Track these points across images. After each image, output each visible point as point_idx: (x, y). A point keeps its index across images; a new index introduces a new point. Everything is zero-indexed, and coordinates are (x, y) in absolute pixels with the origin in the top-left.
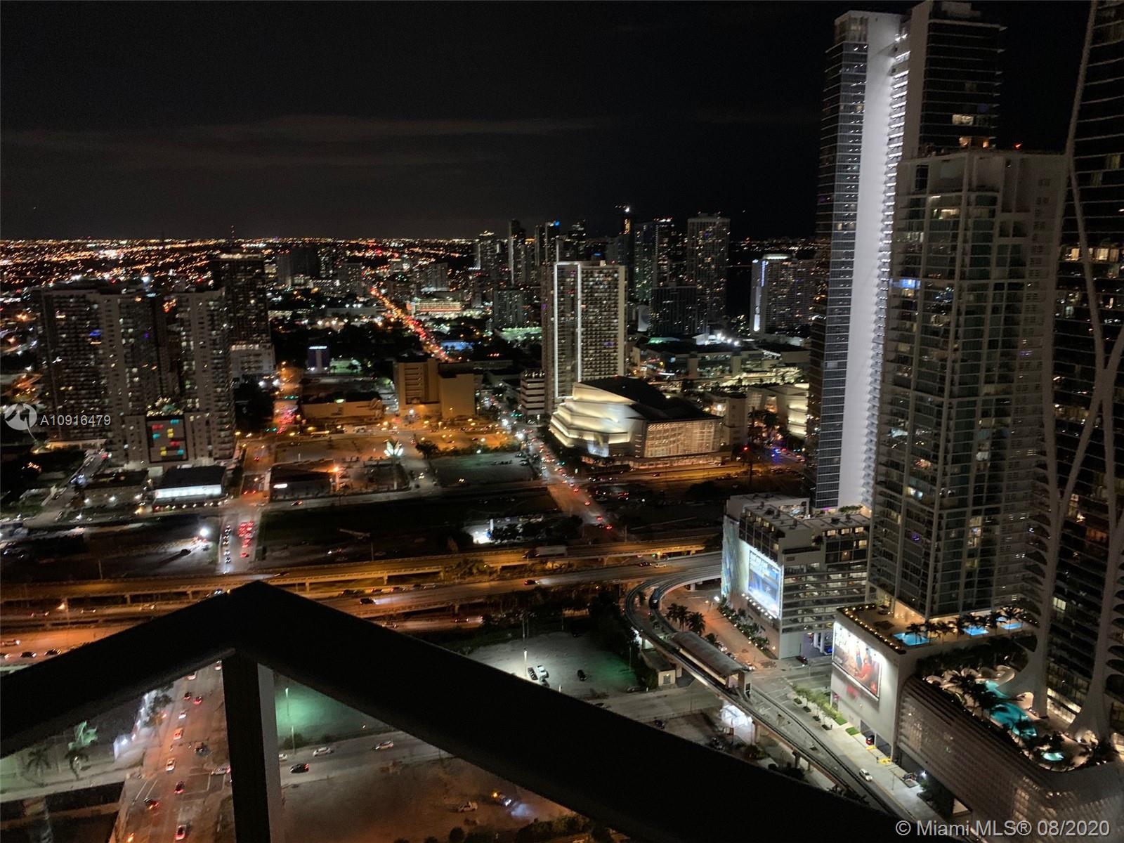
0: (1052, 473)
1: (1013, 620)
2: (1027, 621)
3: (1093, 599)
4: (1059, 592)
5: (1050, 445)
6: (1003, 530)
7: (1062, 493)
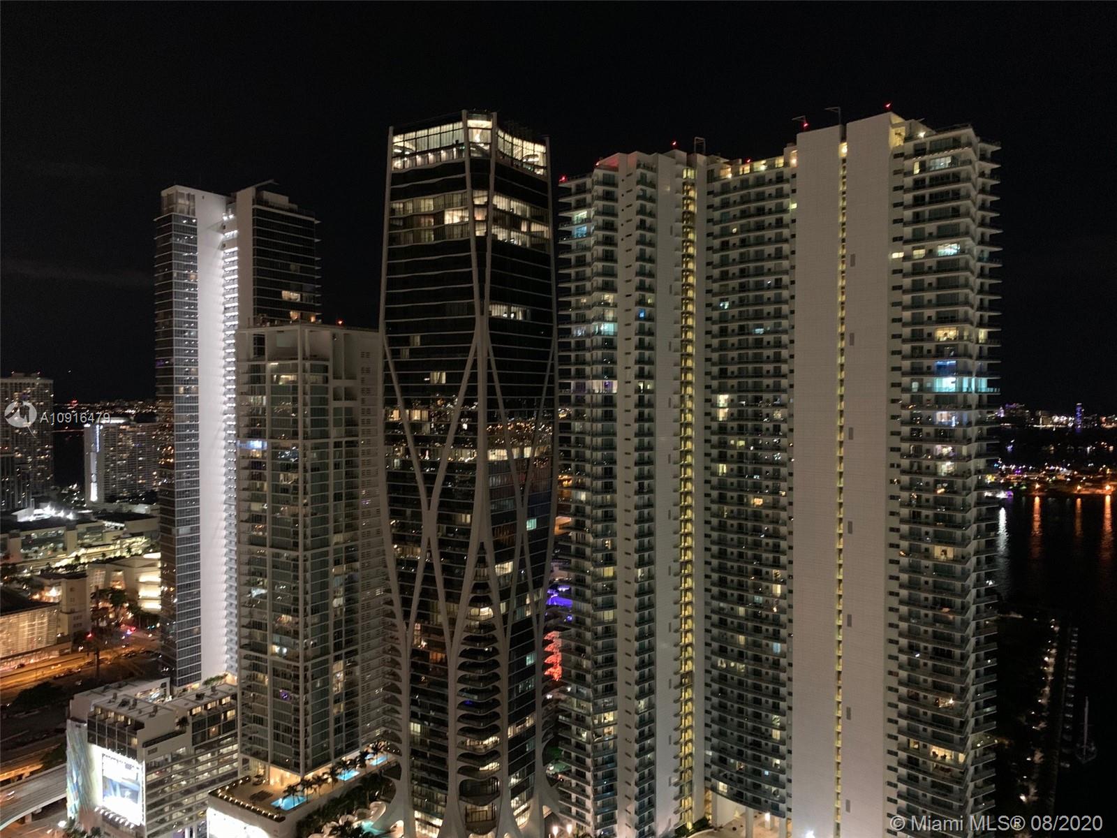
0: (397, 608)
1: (379, 754)
2: (390, 752)
3: (440, 716)
4: (414, 717)
5: (394, 584)
6: (363, 670)
7: (407, 625)
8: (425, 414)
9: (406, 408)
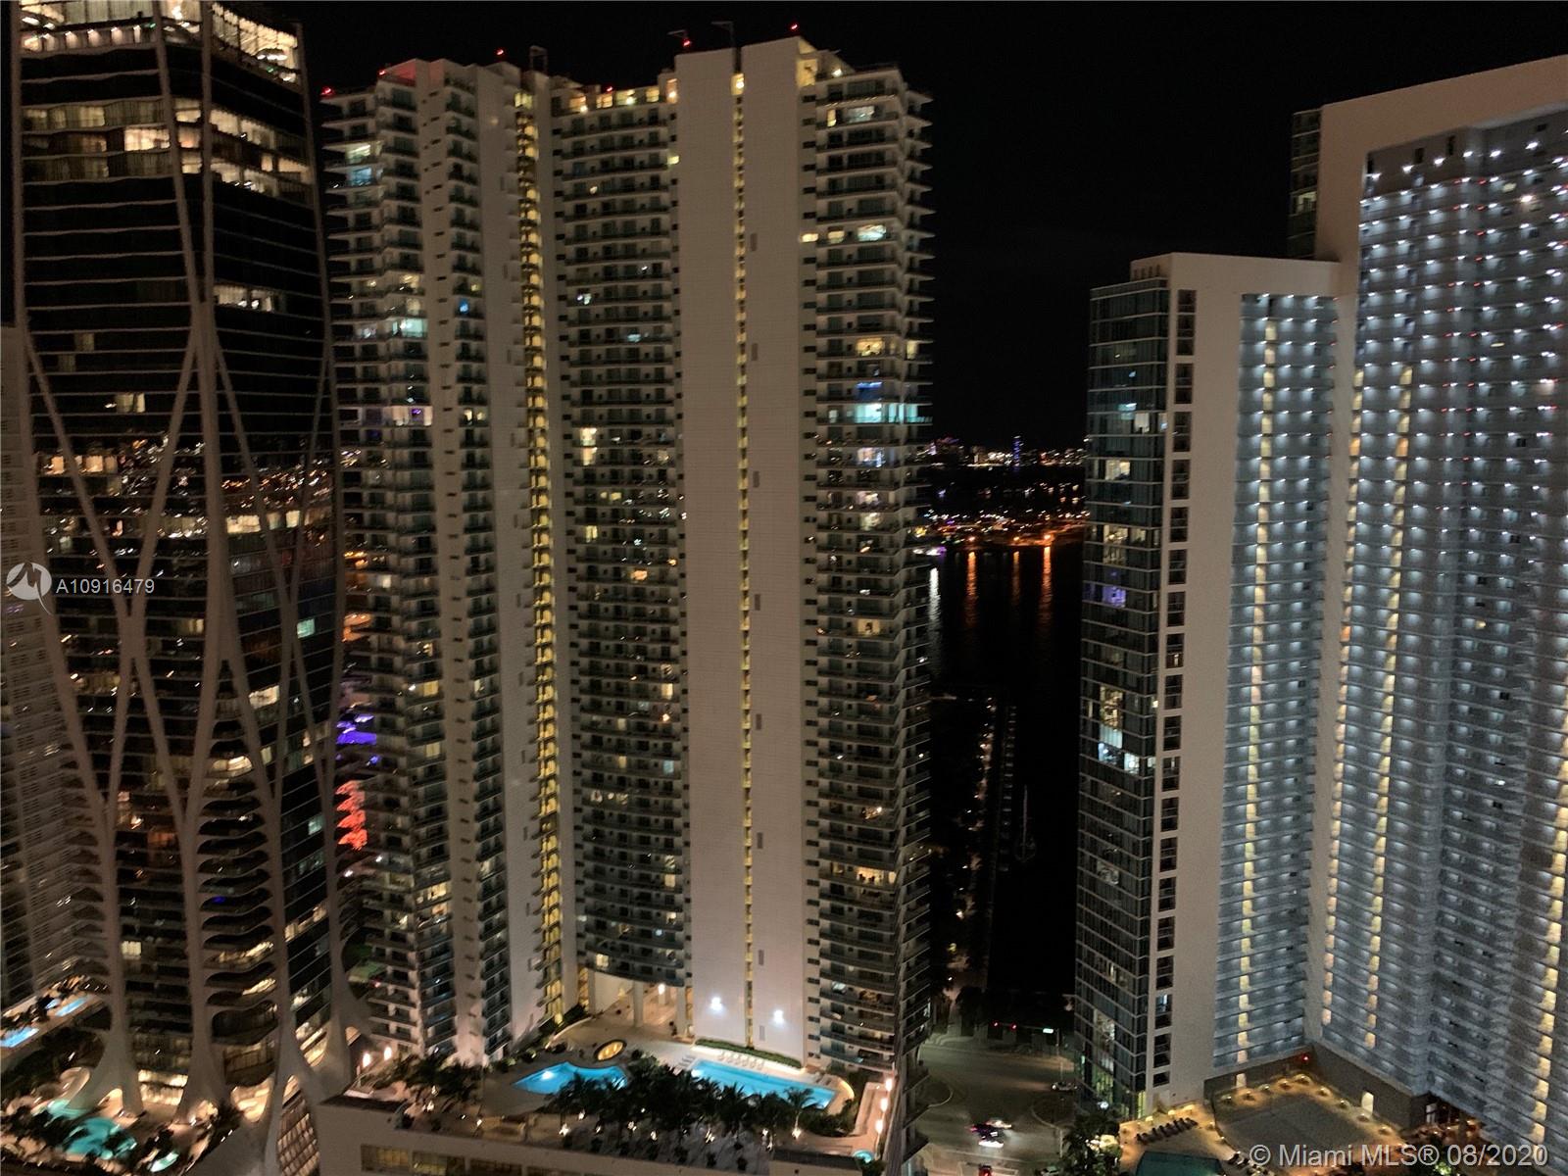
0: (86, 772)
1: (71, 997)
2: (90, 990)
3: (173, 925)
4: (128, 933)
5: (76, 735)
6: (32, 873)
7: (105, 795)
8: (112, 462)
9: (77, 453)
